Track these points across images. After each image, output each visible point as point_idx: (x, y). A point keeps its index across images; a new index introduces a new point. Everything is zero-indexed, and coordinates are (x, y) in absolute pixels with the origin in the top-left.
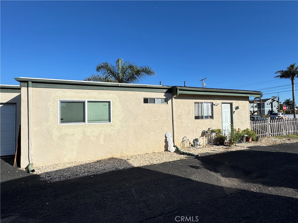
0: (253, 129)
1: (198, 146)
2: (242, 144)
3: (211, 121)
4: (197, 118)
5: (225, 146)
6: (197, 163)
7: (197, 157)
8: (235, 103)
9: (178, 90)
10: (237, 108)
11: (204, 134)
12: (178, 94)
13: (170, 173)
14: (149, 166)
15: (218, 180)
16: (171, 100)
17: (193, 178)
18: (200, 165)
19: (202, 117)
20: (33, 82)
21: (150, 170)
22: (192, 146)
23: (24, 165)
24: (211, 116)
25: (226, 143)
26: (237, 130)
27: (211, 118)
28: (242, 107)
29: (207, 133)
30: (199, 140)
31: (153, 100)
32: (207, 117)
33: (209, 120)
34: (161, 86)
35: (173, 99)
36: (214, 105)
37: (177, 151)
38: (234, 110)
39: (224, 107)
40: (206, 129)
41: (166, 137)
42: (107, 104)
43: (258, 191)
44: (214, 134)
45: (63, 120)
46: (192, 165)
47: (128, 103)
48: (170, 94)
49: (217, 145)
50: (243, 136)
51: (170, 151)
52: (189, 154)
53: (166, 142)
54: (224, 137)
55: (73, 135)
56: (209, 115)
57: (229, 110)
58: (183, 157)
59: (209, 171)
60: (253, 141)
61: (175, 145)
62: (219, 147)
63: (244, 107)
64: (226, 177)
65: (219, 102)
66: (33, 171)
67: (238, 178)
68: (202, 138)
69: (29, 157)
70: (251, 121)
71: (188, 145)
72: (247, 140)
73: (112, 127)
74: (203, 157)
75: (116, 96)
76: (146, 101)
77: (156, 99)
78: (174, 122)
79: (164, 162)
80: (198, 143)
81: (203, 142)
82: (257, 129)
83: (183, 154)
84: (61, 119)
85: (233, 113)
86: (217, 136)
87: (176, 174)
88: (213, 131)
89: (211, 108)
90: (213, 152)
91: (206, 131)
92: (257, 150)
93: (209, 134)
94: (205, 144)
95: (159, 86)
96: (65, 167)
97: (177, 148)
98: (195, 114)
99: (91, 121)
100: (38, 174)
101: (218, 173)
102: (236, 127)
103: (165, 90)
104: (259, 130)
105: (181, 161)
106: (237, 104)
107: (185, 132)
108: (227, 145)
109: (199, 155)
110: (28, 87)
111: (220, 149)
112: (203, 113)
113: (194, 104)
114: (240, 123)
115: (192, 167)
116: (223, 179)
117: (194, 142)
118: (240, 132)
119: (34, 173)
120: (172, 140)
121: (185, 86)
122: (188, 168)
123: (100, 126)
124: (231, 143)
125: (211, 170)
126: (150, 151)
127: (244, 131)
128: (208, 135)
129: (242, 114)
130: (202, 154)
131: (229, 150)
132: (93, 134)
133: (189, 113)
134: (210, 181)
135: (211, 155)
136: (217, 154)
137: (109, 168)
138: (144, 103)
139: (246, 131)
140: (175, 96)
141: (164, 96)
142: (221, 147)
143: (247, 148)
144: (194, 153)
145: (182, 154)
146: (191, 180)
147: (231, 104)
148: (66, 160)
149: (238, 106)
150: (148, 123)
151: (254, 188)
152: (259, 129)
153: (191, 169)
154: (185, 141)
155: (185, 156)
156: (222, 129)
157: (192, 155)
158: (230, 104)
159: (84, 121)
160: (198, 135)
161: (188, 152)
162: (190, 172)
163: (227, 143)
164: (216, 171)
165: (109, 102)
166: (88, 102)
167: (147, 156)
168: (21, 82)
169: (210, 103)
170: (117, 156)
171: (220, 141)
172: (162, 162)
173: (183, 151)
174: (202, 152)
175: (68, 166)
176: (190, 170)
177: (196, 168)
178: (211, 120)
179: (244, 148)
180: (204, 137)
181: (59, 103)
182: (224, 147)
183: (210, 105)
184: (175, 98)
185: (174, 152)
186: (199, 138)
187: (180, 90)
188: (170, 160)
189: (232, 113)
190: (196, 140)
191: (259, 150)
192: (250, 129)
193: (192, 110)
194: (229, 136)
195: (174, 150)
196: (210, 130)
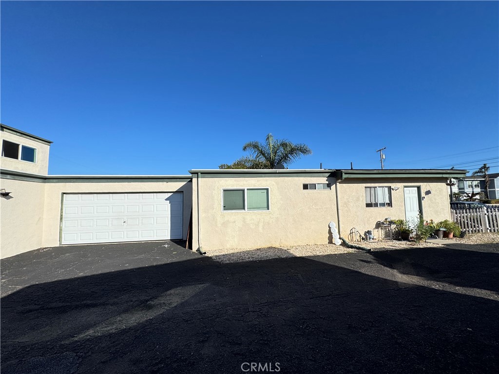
0: (456, 221)
1: (371, 239)
2: (436, 240)
3: (389, 210)
4: (369, 205)
5: (410, 241)
6: (370, 257)
7: (369, 251)
8: (425, 187)
9: (343, 174)
10: (428, 193)
11: (379, 225)
12: (343, 178)
13: (337, 264)
14: (312, 256)
15: (393, 275)
16: (335, 185)
17: (363, 271)
18: (371, 260)
19: (376, 205)
20: (201, 173)
21: (314, 260)
22: (363, 239)
23: (195, 248)
24: (389, 204)
25: (411, 238)
26: (429, 222)
27: (389, 206)
28: (436, 191)
29: (384, 224)
30: (372, 232)
31: (314, 186)
32: (383, 205)
33: (386, 208)
34: (322, 170)
35: (338, 184)
36: (393, 189)
37: (344, 244)
38: (423, 195)
39: (408, 192)
40: (382, 220)
41: (330, 228)
42: (265, 191)
43: (441, 289)
44: (393, 226)
45: (226, 208)
46: (362, 259)
47: (286, 190)
48: (333, 179)
49: (399, 240)
50: (439, 230)
51: (335, 244)
52: (359, 248)
53: (330, 233)
54: (408, 230)
55: (235, 222)
56: (386, 202)
57: (416, 195)
58: (351, 250)
59: (383, 267)
60: (456, 237)
61: (341, 237)
62: (400, 242)
63: (440, 191)
64: (404, 274)
65: (400, 185)
66: (205, 253)
67: (419, 276)
68: (377, 230)
69: (198, 240)
70: (452, 211)
71: (358, 238)
72: (446, 235)
73: (271, 215)
74: (377, 252)
75: (274, 183)
76: (305, 187)
77: (317, 185)
78: (339, 211)
79: (328, 254)
80: (372, 237)
81: (379, 235)
82: (464, 222)
83: (352, 247)
84: (224, 207)
85: (422, 199)
86: (398, 228)
87: (343, 266)
88: (391, 223)
89: (389, 193)
90: (392, 247)
91: (382, 221)
92: (457, 249)
93: (387, 225)
94: (381, 238)
95: (319, 170)
96: (229, 252)
97: (344, 241)
98: (366, 200)
99: (250, 208)
100: (209, 256)
101: (394, 269)
102: (427, 218)
103: (328, 175)
104: (467, 223)
105: (349, 254)
106: (428, 187)
107: (354, 223)
108: (412, 241)
109: (372, 250)
110: (198, 178)
111: (403, 245)
112: (376, 200)
113: (364, 189)
114: (433, 213)
115: (362, 261)
116: (400, 275)
117: (365, 234)
118: (434, 225)
119: (206, 255)
120: (337, 231)
121: (352, 168)
122: (357, 261)
123: (258, 214)
124: (419, 238)
125: (384, 266)
126: (312, 243)
127: (441, 223)
128: (385, 227)
129: (437, 201)
130: (376, 249)
131: (415, 246)
132: (253, 222)
133: (358, 199)
134: (383, 275)
135: (387, 251)
136: (396, 251)
137: (271, 255)
138: (304, 189)
139: (445, 223)
140: (340, 181)
141: (327, 180)
142: (403, 242)
143: (443, 246)
144: (366, 247)
145: (350, 247)
146: (360, 273)
147: (419, 188)
148: (228, 246)
149: (429, 191)
150: (308, 211)
151: (436, 286)
152: (466, 221)
153: (361, 262)
154: (354, 233)
155: (353, 250)
156: (405, 220)
157: (363, 249)
158: (416, 188)
159: (244, 208)
160: (371, 227)
161: (357, 246)
162: (359, 265)
163: (413, 238)
164: (392, 267)
165: (267, 189)
166: (248, 189)
167: (308, 247)
168: (192, 173)
169: (386, 187)
170: (277, 245)
171: (403, 234)
172: (326, 254)
173: (351, 244)
174: (376, 247)
175: (231, 252)
176: (358, 263)
177: (367, 263)
178: (389, 208)
179: (438, 246)
180: (380, 229)
181: (222, 191)
182: (408, 243)
183: (386, 189)
184: (340, 183)
185: (340, 245)
186: (372, 230)
187: (345, 174)
188: (336, 253)
189: (420, 199)
190: (369, 232)
191: (459, 249)
192: (450, 220)
193: (363, 196)
194: (416, 230)
195: (340, 243)
196: (388, 220)
